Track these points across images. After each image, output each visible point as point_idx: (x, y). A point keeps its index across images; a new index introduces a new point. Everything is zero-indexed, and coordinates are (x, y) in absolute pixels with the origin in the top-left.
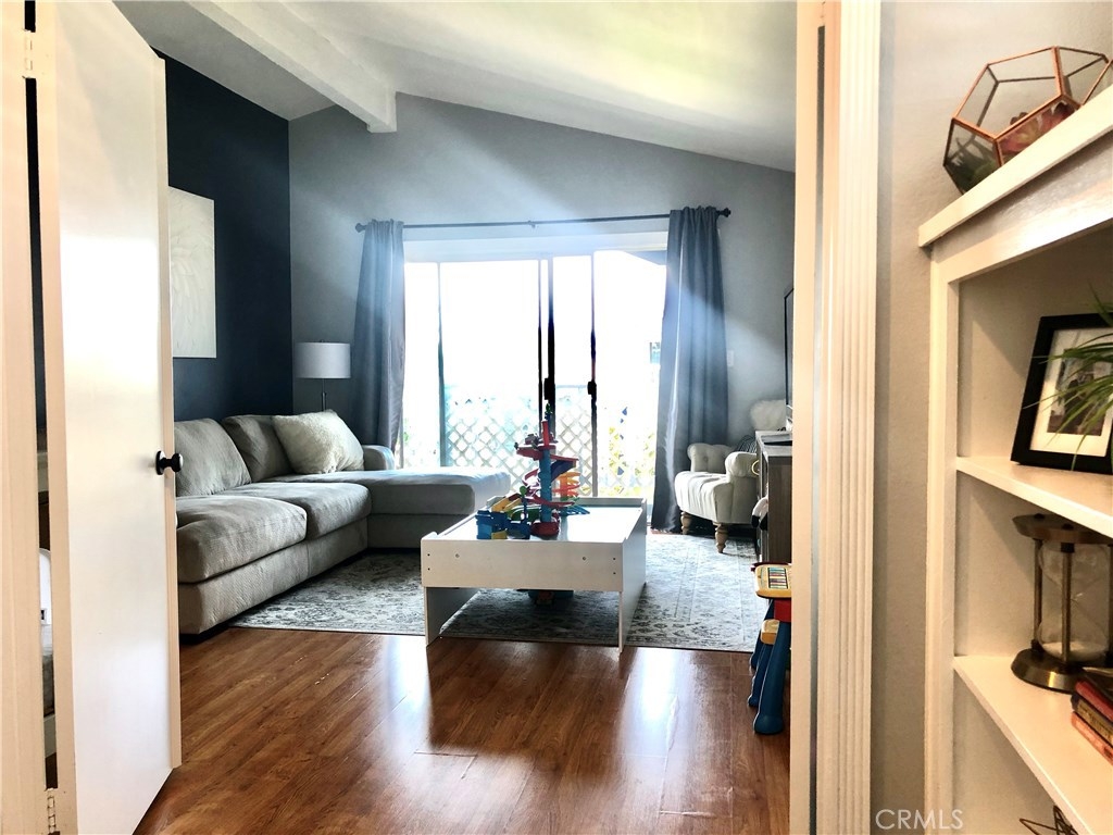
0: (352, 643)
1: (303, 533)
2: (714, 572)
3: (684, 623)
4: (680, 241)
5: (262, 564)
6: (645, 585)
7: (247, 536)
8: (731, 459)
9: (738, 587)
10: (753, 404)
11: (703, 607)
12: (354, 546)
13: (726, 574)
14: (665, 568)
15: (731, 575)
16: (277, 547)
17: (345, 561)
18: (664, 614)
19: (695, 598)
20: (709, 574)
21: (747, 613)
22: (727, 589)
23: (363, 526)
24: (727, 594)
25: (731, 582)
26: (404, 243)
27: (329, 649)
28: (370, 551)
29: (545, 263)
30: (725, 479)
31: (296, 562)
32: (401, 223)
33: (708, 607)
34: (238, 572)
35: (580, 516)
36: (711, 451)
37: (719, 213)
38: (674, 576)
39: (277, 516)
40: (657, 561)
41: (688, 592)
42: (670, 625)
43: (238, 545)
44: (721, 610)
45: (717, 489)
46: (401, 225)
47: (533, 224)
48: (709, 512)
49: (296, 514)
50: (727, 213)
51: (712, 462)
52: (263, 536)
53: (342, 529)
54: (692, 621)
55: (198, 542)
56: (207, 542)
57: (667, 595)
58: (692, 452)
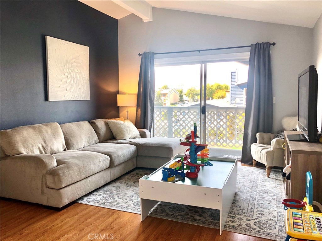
0: (115, 216)
1: (108, 165)
2: (265, 188)
3: (251, 218)
4: (255, 57)
5: (90, 178)
6: (236, 194)
7: (82, 170)
8: (274, 141)
9: (275, 197)
10: (283, 118)
11: (260, 209)
12: (130, 167)
13: (270, 189)
14: (245, 184)
15: (272, 190)
16: (96, 172)
17: (127, 173)
18: (242, 211)
19: (256, 202)
20: (262, 188)
21: (279, 214)
22: (270, 198)
23: (135, 160)
24: (270, 201)
25: (272, 194)
26: (154, 60)
27: (105, 218)
28: (137, 168)
29: (203, 65)
30: (271, 148)
31: (105, 176)
32: (153, 53)
33: (262, 209)
34: (79, 183)
35: (209, 167)
36: (266, 136)
37: (271, 44)
38: (248, 189)
39: (96, 161)
40: (242, 180)
41: (254, 199)
42: (244, 218)
43: (78, 173)
44: (267, 211)
45: (267, 153)
46: (153, 54)
47: (199, 51)
48: (264, 161)
49: (105, 159)
50: (274, 44)
51: (265, 140)
52: (90, 169)
53: (126, 162)
54: (254, 218)
55: (59, 174)
56: (64, 173)
57: (245, 200)
58: (258, 135)
